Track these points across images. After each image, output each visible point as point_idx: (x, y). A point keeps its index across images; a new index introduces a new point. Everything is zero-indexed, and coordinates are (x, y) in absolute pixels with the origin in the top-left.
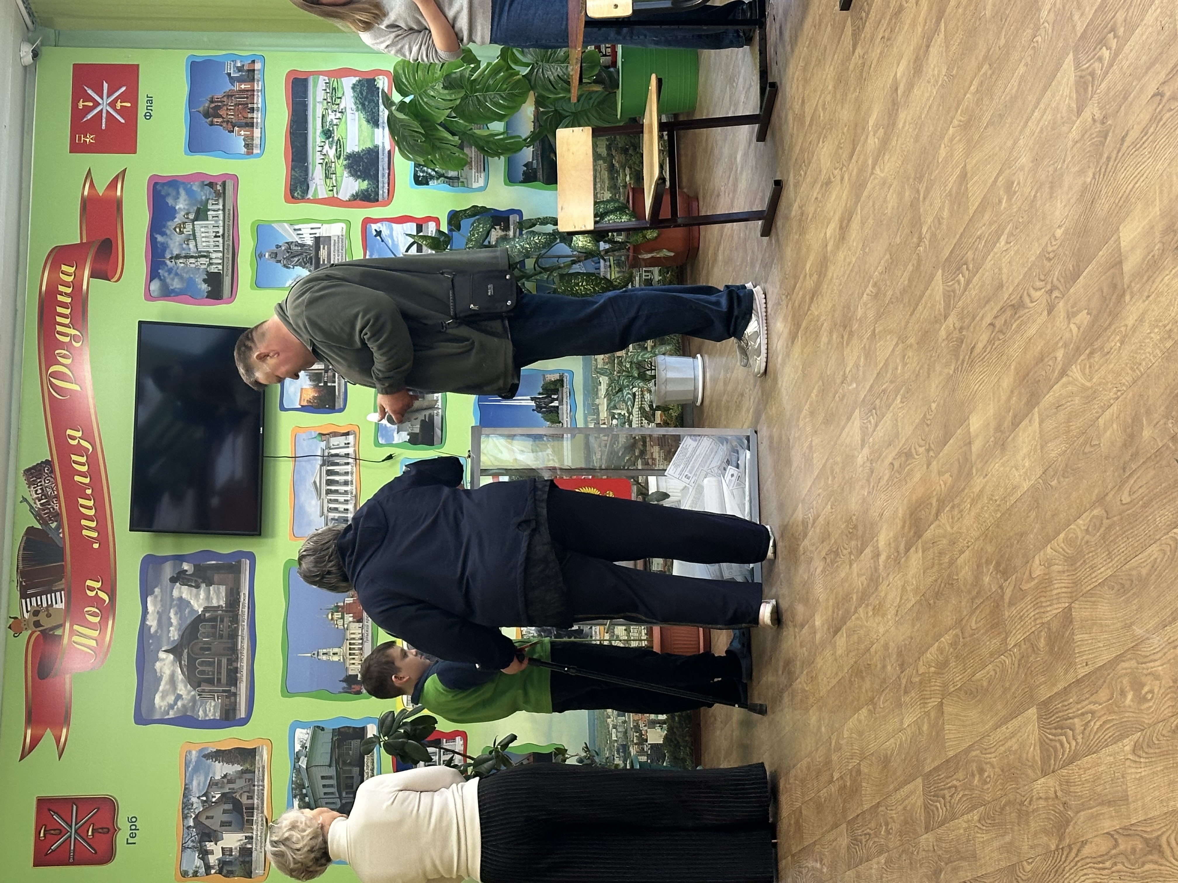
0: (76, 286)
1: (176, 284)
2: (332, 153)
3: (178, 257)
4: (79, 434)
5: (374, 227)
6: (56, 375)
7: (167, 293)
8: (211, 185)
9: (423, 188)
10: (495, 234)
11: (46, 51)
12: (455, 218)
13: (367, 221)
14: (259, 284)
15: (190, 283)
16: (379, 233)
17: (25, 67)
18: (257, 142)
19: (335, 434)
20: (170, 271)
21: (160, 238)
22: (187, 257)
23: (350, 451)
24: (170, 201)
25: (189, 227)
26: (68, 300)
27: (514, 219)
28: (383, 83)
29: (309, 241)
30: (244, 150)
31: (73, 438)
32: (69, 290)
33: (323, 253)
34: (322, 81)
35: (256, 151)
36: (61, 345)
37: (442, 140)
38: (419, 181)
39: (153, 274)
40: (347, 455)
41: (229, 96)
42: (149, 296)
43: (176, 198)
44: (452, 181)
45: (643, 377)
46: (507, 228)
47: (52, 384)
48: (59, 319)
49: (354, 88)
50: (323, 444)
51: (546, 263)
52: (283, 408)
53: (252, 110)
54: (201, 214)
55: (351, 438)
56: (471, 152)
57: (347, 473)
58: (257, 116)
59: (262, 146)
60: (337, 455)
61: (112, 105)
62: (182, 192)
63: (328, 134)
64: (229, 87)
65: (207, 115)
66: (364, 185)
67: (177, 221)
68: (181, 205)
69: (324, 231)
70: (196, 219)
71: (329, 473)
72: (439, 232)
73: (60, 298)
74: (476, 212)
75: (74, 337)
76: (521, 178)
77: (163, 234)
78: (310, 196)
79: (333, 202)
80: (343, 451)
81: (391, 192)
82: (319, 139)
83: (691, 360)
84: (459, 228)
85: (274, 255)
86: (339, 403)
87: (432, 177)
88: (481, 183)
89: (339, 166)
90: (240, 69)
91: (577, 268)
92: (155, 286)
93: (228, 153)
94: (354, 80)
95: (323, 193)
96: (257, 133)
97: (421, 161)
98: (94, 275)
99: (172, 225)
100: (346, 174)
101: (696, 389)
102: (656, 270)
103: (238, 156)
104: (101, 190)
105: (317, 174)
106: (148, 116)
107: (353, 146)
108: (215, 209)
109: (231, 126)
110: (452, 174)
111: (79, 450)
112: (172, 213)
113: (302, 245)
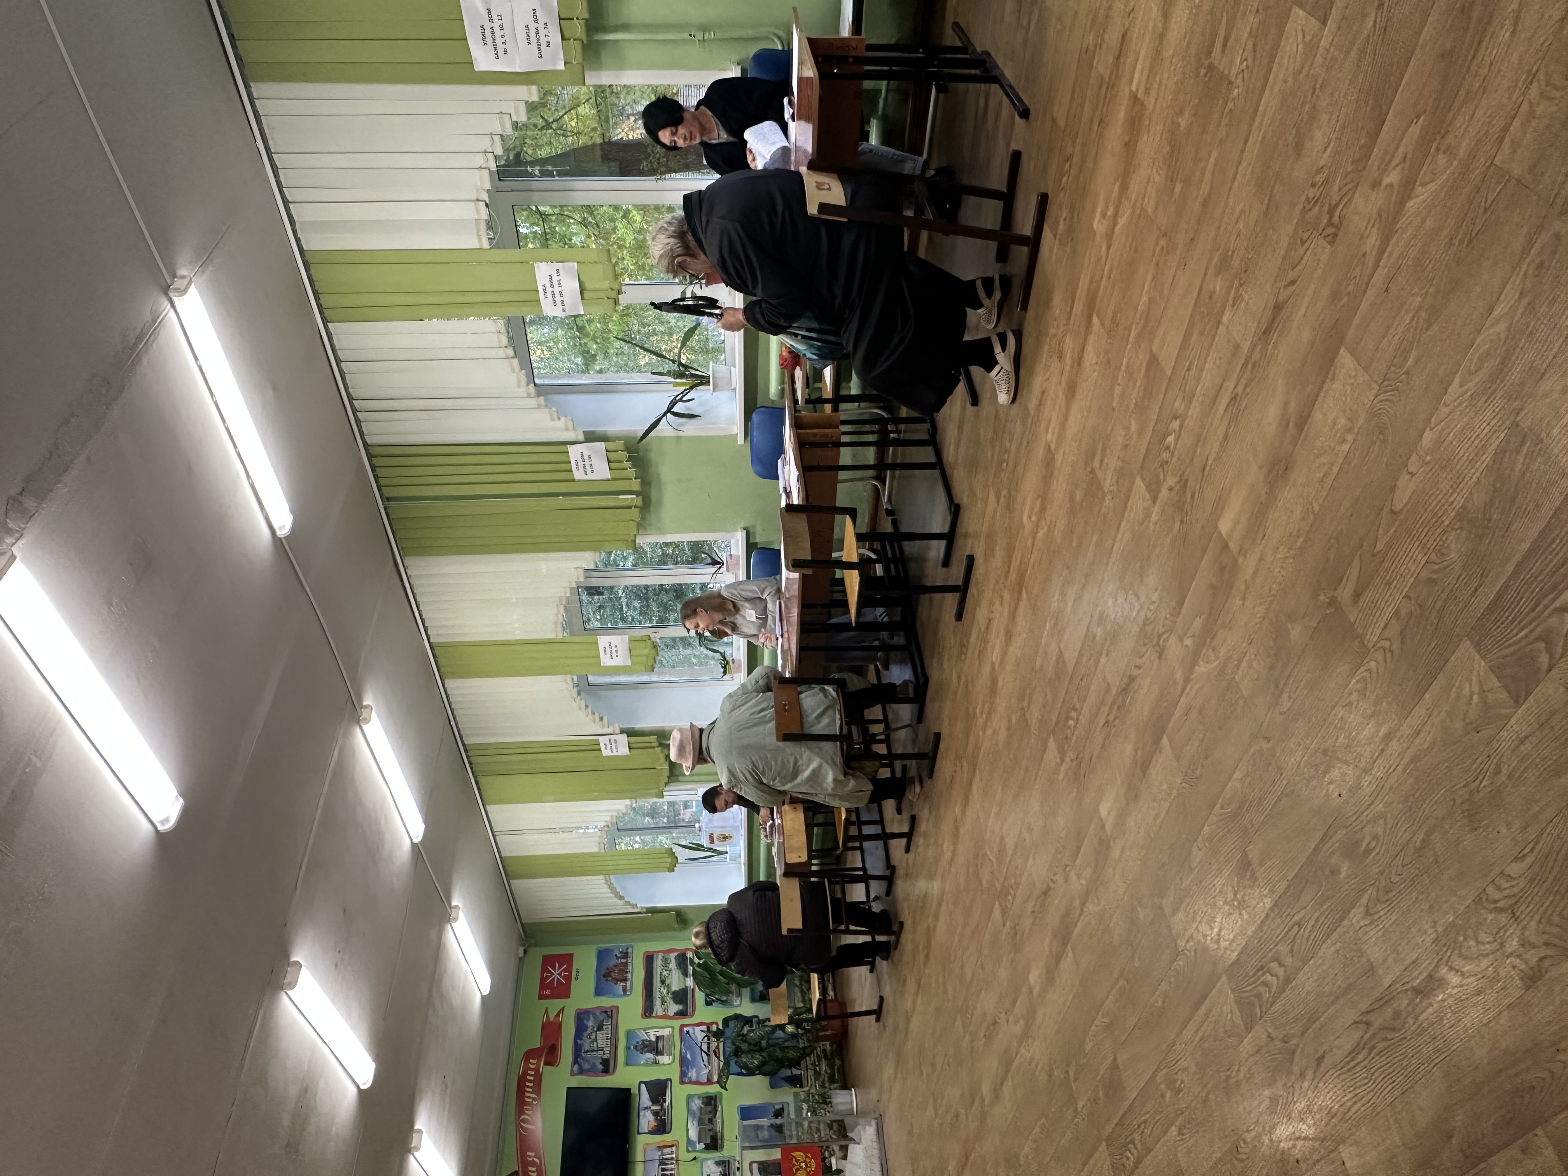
0: (537, 1070)
1: (586, 1066)
2: (665, 991)
3: (588, 1051)
4: (533, 1154)
5: (686, 1029)
6: (523, 1121)
7: (582, 1072)
8: (606, 1012)
9: (710, 1007)
10: (746, 1029)
11: (530, 950)
12: (726, 1021)
13: (682, 1026)
14: (628, 1063)
15: (594, 1065)
16: (688, 1032)
17: (520, 959)
18: (628, 988)
19: (666, 1147)
20: (583, 1059)
21: (579, 1042)
22: (593, 1051)
23: (674, 1156)
24: (585, 1021)
25: (594, 1034)
26: (532, 1078)
27: (755, 1020)
28: (690, 955)
29: (653, 1039)
30: (622, 993)
31: (530, 1156)
32: (533, 1073)
33: (660, 1045)
34: (660, 956)
35: (628, 993)
36: (527, 1104)
37: (719, 980)
38: (708, 1003)
39: (575, 1062)
40: (672, 1159)
41: (616, 966)
42: (573, 1074)
43: (588, 1020)
44: (724, 1003)
45: (825, 1103)
46: (751, 1026)
47: (522, 1127)
48: (527, 1089)
49: (676, 958)
50: (659, 1153)
51: (771, 1042)
52: (639, 1133)
53: (627, 972)
54: (600, 1028)
55: (674, 1149)
56: (734, 987)
57: (672, 1170)
58: (629, 975)
59: (631, 990)
60: (667, 1159)
61: (560, 974)
62: (592, 1018)
63: (663, 982)
64: (616, 961)
65: (605, 976)
66: (680, 1007)
67: (588, 1032)
68: (590, 1024)
69: (661, 1033)
70: (598, 1030)
71: (663, 1170)
72: (718, 1028)
73: (528, 1077)
74: (737, 1017)
75: (534, 1099)
76: (758, 998)
77: (581, 1039)
78: (654, 1015)
79: (665, 1017)
80: (669, 1156)
81: (694, 1011)
82: (659, 984)
83: (848, 1091)
84: (728, 1026)
85: (636, 1047)
86: (668, 1128)
87: (714, 1001)
88: (738, 1002)
89: (668, 999)
90: (621, 952)
91: (787, 1044)
92: (576, 1068)
93: (615, 995)
94: (676, 954)
95: (660, 1013)
96: (628, 983)
97: (708, 992)
98: (546, 1064)
99: (585, 1034)
100: (672, 1002)
101: (853, 1107)
102: (828, 1043)
103: (621, 996)
104: (552, 1018)
105: (658, 1002)
106: (577, 979)
107: (675, 987)
108: (607, 1024)
109: (616, 981)
110: (724, 998)
111: (533, 1164)
112: (586, 1027)
113: (650, 1041)
